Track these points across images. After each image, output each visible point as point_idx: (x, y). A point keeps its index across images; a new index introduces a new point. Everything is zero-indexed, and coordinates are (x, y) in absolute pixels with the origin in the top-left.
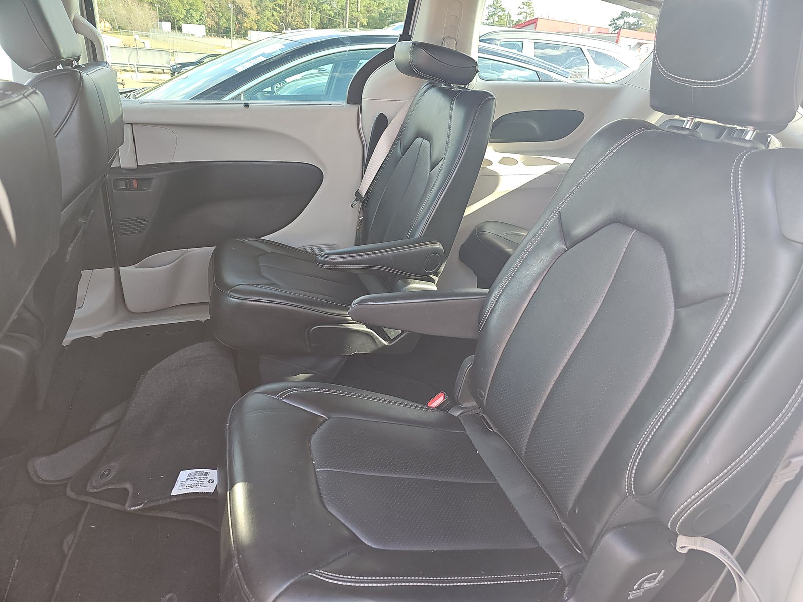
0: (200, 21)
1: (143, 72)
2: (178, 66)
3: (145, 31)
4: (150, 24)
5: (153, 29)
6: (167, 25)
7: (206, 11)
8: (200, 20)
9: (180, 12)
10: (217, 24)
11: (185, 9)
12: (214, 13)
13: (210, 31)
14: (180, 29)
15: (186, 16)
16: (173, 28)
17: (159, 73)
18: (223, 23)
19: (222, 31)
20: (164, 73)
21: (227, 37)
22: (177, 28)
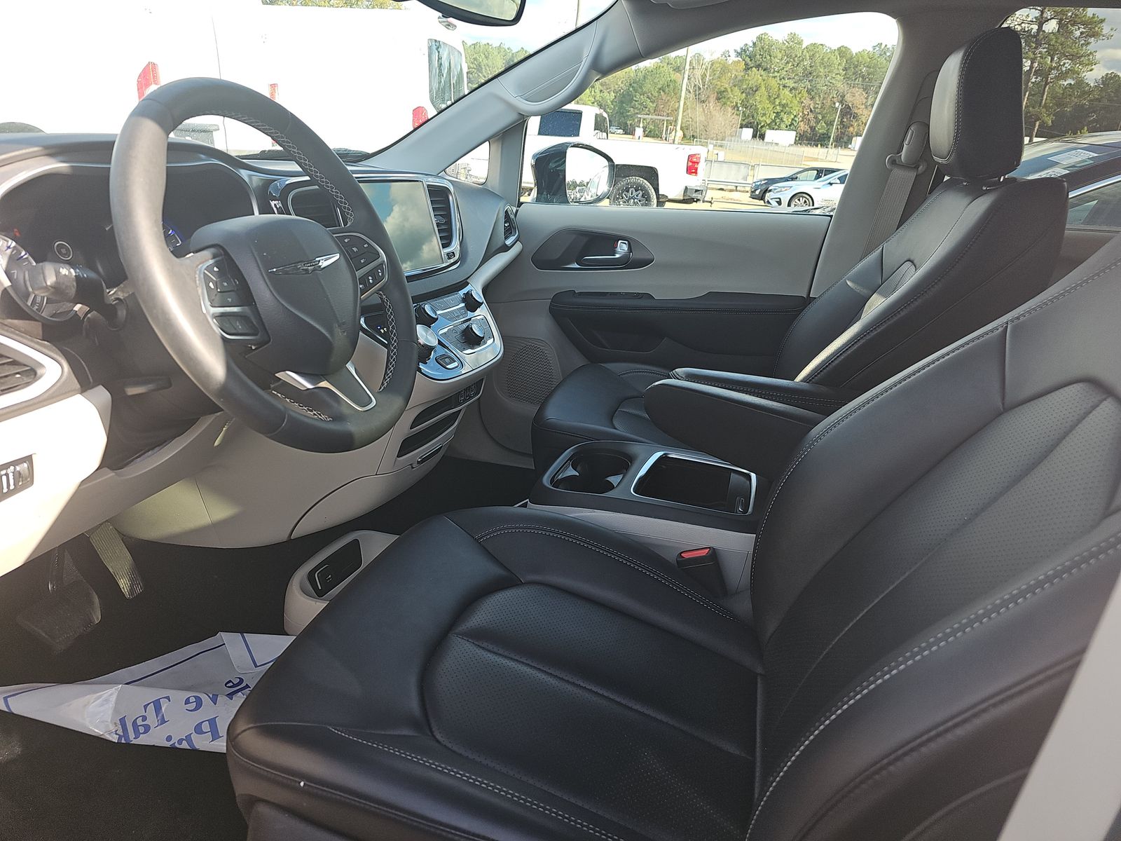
0: (790, 127)
1: (713, 189)
2: (763, 182)
3: (720, 140)
4: (728, 132)
5: (730, 138)
6: (748, 133)
7: (801, 114)
8: (790, 125)
9: (768, 116)
10: (813, 129)
11: (774, 112)
12: (811, 116)
13: (802, 139)
14: (762, 137)
15: (774, 121)
16: (754, 136)
17: (731, 191)
18: (821, 128)
19: (817, 138)
20: (737, 191)
21: (821, 146)
22: (759, 135)
